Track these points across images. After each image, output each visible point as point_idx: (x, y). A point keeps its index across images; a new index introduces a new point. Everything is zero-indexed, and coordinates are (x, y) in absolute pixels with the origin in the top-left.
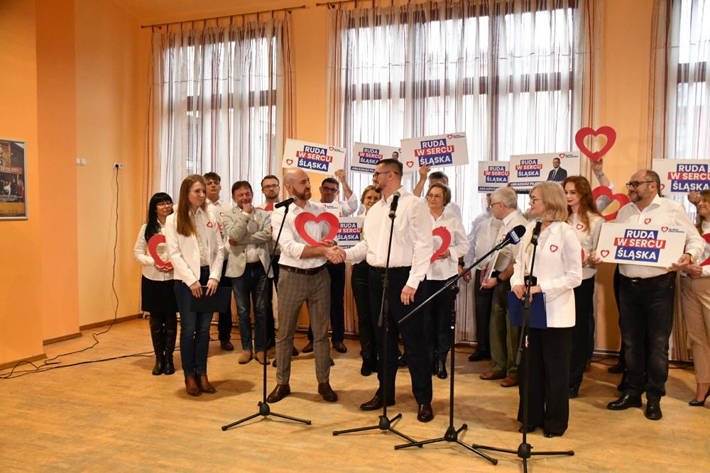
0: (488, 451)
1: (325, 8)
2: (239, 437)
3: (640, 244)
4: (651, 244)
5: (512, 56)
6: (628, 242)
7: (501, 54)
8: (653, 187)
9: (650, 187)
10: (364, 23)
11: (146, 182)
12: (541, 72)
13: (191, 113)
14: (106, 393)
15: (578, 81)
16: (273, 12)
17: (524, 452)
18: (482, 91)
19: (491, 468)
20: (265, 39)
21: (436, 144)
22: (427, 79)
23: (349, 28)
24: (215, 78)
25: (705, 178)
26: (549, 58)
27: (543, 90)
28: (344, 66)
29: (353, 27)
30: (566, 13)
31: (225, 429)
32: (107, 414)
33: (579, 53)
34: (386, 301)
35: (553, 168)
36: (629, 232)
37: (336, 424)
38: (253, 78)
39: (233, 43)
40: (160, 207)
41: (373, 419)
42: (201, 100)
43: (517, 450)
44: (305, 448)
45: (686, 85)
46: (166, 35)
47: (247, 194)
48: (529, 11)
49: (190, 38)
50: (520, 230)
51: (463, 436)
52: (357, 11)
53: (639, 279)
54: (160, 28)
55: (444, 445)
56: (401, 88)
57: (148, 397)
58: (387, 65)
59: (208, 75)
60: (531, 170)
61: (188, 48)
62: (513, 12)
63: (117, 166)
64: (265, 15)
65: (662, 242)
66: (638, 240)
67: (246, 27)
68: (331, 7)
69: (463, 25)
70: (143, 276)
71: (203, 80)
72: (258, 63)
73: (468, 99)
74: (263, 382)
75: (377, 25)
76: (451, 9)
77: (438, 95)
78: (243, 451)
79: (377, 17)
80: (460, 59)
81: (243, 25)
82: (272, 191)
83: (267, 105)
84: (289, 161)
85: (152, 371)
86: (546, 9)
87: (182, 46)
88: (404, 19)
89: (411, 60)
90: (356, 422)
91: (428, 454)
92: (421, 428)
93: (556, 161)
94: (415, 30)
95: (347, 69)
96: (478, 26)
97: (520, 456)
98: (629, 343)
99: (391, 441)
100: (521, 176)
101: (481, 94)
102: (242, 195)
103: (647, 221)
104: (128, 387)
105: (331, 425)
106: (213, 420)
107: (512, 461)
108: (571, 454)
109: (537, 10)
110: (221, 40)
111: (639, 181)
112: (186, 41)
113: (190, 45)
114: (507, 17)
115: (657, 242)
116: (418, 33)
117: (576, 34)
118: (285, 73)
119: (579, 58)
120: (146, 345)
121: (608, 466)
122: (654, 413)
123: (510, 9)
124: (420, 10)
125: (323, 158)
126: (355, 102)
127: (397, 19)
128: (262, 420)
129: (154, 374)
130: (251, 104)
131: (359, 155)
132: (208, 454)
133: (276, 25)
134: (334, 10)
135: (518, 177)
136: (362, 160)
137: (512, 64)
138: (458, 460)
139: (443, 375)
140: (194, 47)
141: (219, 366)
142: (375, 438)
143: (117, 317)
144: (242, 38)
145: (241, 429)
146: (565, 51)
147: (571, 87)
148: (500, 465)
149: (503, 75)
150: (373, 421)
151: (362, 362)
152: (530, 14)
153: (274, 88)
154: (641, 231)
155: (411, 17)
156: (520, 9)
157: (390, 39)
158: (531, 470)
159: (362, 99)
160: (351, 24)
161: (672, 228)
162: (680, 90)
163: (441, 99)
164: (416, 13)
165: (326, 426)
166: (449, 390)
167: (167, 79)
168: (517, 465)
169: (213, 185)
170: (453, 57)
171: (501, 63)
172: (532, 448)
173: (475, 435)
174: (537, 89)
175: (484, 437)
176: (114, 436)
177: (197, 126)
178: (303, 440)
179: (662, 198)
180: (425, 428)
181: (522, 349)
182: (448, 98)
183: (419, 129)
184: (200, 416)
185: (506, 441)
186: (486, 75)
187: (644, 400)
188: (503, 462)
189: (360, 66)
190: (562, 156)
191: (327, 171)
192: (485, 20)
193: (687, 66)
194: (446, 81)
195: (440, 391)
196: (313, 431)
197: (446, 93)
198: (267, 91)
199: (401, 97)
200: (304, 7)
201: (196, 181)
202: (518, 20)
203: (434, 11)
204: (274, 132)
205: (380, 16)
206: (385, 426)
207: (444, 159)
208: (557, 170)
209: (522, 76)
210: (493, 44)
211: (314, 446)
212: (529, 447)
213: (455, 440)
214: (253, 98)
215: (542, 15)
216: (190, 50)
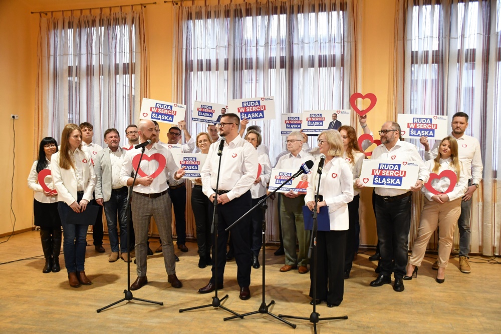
0: (289, 319)
1: (171, 4)
2: (109, 317)
3: (389, 174)
4: (397, 173)
5: (303, 42)
6: (381, 173)
7: (295, 41)
8: (396, 134)
9: (395, 134)
10: (199, 16)
11: (37, 129)
12: (322, 54)
13: (72, 79)
14: (5, 289)
15: (347, 60)
16: (132, 6)
17: (314, 319)
18: (282, 66)
19: (292, 330)
20: (127, 26)
21: (253, 104)
22: (244, 57)
23: (188, 19)
24: (89, 53)
25: (430, 128)
26: (327, 45)
27: (323, 67)
28: (184, 47)
29: (191, 19)
30: (338, 14)
31: (99, 311)
32: (6, 305)
33: (348, 42)
34: (217, 215)
35: (332, 120)
36: (381, 165)
37: (181, 304)
38: (118, 54)
39: (103, 28)
40: (46, 148)
41: (208, 299)
42: (78, 68)
43: (309, 317)
44: (160, 323)
45: (416, 66)
46: (51, 20)
47: (115, 137)
48: (314, 12)
49: (69, 23)
50: (310, 164)
51: (272, 309)
52: (194, 7)
53: (388, 197)
54: (46, 14)
55: (259, 316)
56: (225, 63)
57: (39, 290)
58: (215, 47)
59: (84, 51)
60: (317, 121)
61: (69, 30)
62: (303, 12)
63: (13, 117)
64: (126, 7)
65: (403, 172)
66: (387, 171)
67: (112, 16)
68: (175, 4)
69: (269, 20)
70: (35, 199)
71: (80, 54)
72: (121, 43)
73: (273, 71)
74: (127, 275)
75: (208, 18)
76: (260, 8)
77: (252, 68)
78: (113, 327)
79: (208, 12)
80: (267, 43)
81: (110, 15)
82: (134, 135)
83: (128, 73)
84: (145, 115)
85: (42, 271)
86: (325, 11)
87: (64, 28)
88: (227, 14)
89: (232, 44)
90: (196, 302)
91: (248, 323)
92: (243, 304)
93: (334, 115)
94: (235, 22)
95: (187, 49)
96: (279, 21)
97: (311, 321)
98: (382, 240)
99: (221, 315)
100: (310, 125)
101: (281, 68)
102: (112, 137)
103: (393, 157)
104: (23, 283)
105: (178, 305)
106: (90, 305)
107: (305, 325)
108: (345, 318)
109: (319, 11)
110: (93, 25)
111: (388, 129)
112: (66, 25)
113: (69, 28)
114: (299, 15)
115: (401, 172)
116: (237, 24)
117: (345, 29)
118: (141, 51)
119: (348, 45)
120: (37, 250)
121: (370, 325)
122: (399, 287)
123: (301, 10)
124: (239, 8)
125: (169, 112)
126: (192, 72)
127: (222, 14)
128: (127, 303)
129: (44, 272)
130: (117, 73)
131: (198, 110)
132: (86, 331)
133: (135, 15)
134: (178, 6)
135: (308, 125)
136: (200, 113)
137: (303, 48)
138: (270, 326)
139: (257, 266)
140: (73, 30)
141: (93, 265)
142: (209, 313)
143: (15, 230)
144: (109, 25)
145: (112, 310)
146: (338, 40)
147: (343, 65)
148: (297, 328)
149: (296, 55)
150: (208, 301)
151: (199, 258)
152: (314, 14)
153: (134, 61)
154: (389, 164)
155: (232, 13)
156: (308, 11)
157: (217, 29)
158: (319, 331)
159: (198, 71)
160: (190, 17)
161: (410, 162)
162: (413, 69)
163: (254, 71)
164: (235, 11)
165: (174, 306)
166: (262, 277)
167: (52, 52)
168: (309, 328)
169: (88, 131)
170: (262, 42)
171: (295, 47)
172: (320, 315)
173: (280, 308)
174: (320, 66)
175: (287, 309)
176: (11, 322)
177: (76, 88)
178: (158, 317)
179: (402, 141)
180: (245, 304)
181: (312, 247)
182: (258, 71)
183: (238, 92)
184: (79, 302)
185: (302, 311)
186: (284, 55)
187: (393, 278)
188: (300, 326)
189: (196, 47)
190: (338, 112)
191: (172, 121)
192: (283, 17)
193: (417, 52)
194: (257, 59)
195: (256, 277)
196: (164, 310)
197: (257, 67)
198: (128, 64)
199: (225, 70)
200: (155, 3)
201: (75, 129)
202: (307, 18)
203: (248, 9)
204: (133, 94)
205: (210, 12)
206: (216, 304)
207: (258, 115)
208: (335, 121)
209: (309, 56)
210: (289, 34)
211: (166, 321)
212: (318, 315)
213: (266, 312)
214: (118, 68)
215: (323, 16)
216: (70, 32)
